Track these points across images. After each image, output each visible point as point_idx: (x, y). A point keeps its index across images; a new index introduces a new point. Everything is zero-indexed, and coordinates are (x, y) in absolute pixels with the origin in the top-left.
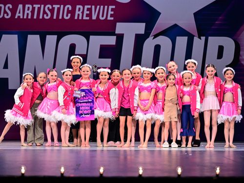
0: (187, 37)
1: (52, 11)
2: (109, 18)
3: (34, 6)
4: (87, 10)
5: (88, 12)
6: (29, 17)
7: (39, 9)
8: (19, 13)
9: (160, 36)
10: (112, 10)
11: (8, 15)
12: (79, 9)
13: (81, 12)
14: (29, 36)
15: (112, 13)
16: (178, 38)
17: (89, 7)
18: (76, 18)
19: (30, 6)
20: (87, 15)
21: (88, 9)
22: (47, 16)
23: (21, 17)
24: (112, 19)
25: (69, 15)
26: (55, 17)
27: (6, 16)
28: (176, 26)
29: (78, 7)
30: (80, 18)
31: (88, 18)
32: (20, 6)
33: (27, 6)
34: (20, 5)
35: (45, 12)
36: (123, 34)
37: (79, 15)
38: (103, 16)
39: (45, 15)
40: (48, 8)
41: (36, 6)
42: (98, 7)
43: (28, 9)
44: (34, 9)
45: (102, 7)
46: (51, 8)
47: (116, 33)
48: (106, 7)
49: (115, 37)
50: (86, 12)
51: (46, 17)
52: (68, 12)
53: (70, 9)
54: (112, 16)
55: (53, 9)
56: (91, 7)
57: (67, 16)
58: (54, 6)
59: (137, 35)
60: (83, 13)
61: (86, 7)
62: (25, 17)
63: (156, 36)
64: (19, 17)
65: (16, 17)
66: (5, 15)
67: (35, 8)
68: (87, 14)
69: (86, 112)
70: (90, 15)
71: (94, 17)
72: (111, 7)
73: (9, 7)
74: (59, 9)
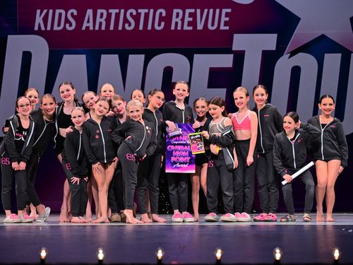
0: (340, 55)
1: (137, 18)
2: (223, 27)
3: (110, 11)
4: (189, 17)
5: (191, 19)
6: (103, 28)
7: (118, 15)
8: (88, 22)
9: (300, 54)
10: (227, 15)
11: (71, 25)
12: (178, 14)
13: (180, 19)
14: (103, 56)
15: (227, 19)
16: (327, 56)
17: (193, 11)
18: (173, 28)
19: (105, 12)
20: (190, 24)
21: (191, 15)
22: (130, 25)
23: (91, 28)
24: (227, 28)
25: (163, 24)
26: (141, 28)
27: (68, 28)
28: (323, 37)
29: (175, 11)
30: (179, 28)
31: (191, 28)
32: (90, 12)
33: (99, 11)
34: (88, 10)
35: (126, 19)
36: (244, 51)
37: (177, 23)
38: (213, 25)
39: (127, 25)
40: (131, 14)
41: (113, 12)
42: (206, 11)
43: (102, 16)
44: (109, 15)
45: (211, 11)
46: (135, 13)
47: (233, 49)
48: (218, 11)
49: (232, 56)
50: (188, 19)
51: (127, 27)
52: (161, 19)
53: (164, 14)
54: (226, 23)
55: (139, 15)
56: (196, 11)
57: (159, 25)
58: (140, 11)
59: (264, 52)
60: (183, 20)
61: (188, 11)
62: (97, 28)
63: (293, 54)
64: (87, 28)
65: (84, 28)
66: (67, 25)
67: (111, 13)
68: (189, 22)
69: (182, 159)
70: (193, 23)
71: (200, 27)
72: (224, 11)
73: (72, 14)
74: (147, 15)
